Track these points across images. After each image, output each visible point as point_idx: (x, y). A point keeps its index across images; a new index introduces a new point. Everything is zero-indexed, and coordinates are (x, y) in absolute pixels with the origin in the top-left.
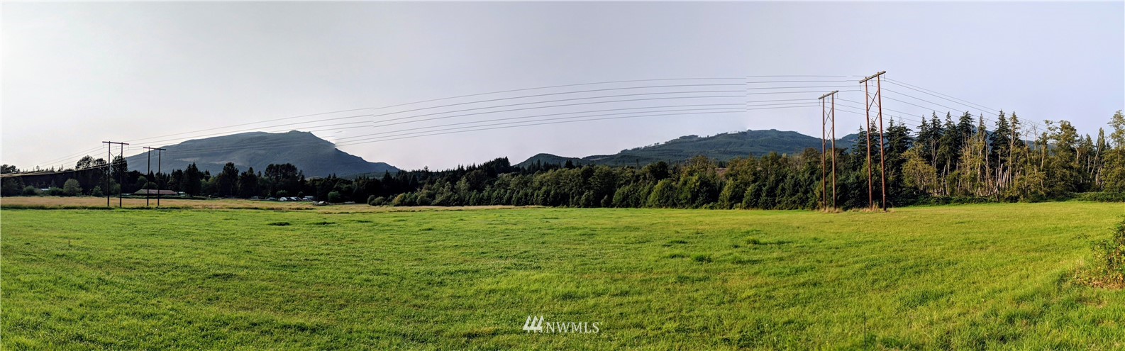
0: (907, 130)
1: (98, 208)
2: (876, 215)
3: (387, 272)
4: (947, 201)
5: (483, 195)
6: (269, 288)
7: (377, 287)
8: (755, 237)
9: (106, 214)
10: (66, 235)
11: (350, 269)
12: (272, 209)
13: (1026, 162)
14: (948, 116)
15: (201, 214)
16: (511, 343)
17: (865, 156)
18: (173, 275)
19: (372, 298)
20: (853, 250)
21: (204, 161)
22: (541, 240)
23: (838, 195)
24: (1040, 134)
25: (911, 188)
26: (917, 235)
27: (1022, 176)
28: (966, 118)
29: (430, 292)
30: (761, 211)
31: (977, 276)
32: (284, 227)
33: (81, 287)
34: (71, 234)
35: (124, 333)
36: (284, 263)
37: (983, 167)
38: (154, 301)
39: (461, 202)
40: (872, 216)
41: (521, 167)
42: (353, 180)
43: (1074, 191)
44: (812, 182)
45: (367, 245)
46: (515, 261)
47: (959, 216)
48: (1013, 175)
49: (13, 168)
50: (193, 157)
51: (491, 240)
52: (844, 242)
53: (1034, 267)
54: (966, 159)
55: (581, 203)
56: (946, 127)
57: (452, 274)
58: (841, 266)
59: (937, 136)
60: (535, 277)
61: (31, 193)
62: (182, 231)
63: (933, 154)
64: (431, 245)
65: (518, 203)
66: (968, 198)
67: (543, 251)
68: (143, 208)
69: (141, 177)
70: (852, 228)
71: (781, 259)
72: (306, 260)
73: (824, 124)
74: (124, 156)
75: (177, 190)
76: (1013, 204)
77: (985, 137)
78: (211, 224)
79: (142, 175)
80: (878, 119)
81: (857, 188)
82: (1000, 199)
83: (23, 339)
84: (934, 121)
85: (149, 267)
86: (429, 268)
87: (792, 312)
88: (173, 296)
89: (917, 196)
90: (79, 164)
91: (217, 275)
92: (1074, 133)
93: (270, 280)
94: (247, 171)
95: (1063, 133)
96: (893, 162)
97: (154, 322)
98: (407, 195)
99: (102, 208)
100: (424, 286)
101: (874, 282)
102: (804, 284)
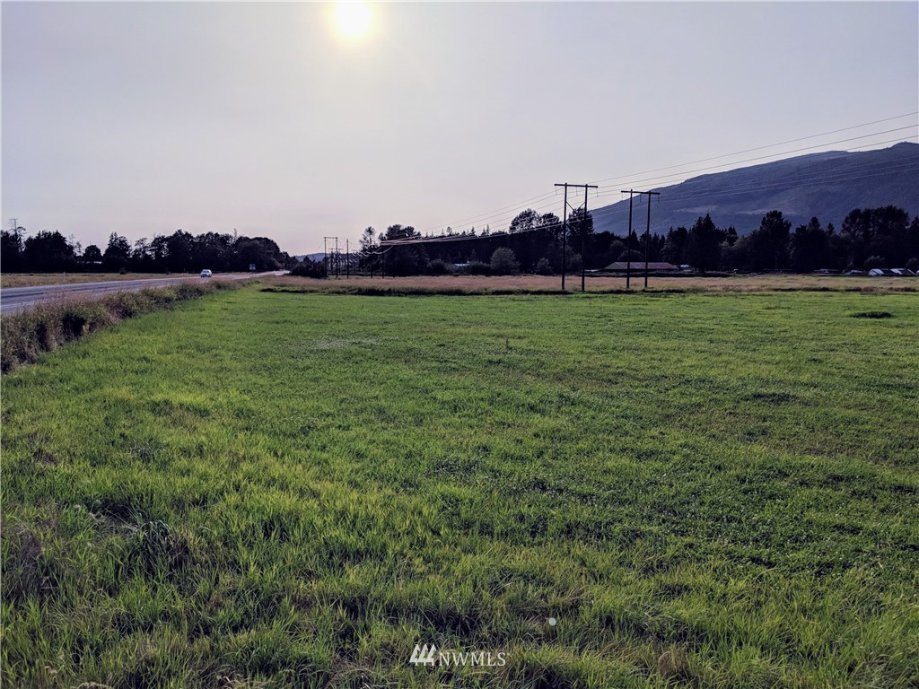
1: (547, 293)
6: (860, 421)
9: (560, 301)
10: (502, 332)
12: (857, 290)
15: (721, 301)
21: (724, 211)
32: (881, 320)
33: (532, 408)
34: (509, 331)
36: (885, 380)
49: (410, 230)
61: (439, 271)
62: (690, 327)
68: (619, 292)
69: (616, 242)
74: (590, 207)
75: (677, 261)
78: (741, 316)
79: (618, 238)
83: (453, 489)
85: (639, 380)
90: (515, 223)
91: (760, 397)
97: (658, 465)
99: (555, 292)
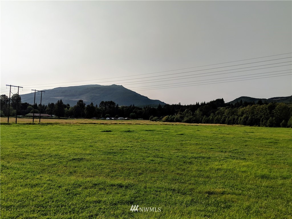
3: (162, 156)
5: (209, 119)
6: (102, 165)
7: (157, 164)
9: (7, 126)
11: (144, 155)
12: (103, 124)
15: (65, 127)
16: (233, 200)
18: (49, 161)
19: (155, 169)
21: (66, 98)
22: (245, 144)
29: (186, 167)
32: (109, 133)
35: (20, 198)
38: (38, 176)
39: (197, 121)
41: (231, 104)
42: (143, 108)
45: (151, 142)
46: (230, 154)
50: (61, 96)
51: (215, 142)
55: (267, 124)
57: (196, 158)
60: (243, 164)
62: (54, 136)
64: (184, 142)
65: (229, 123)
67: (246, 150)
68: (30, 124)
69: (29, 106)
72: (121, 149)
74: (20, 94)
75: (51, 114)
78: (70, 132)
79: (30, 105)
85: (35, 157)
86: (184, 154)
88: (50, 172)
91: (74, 159)
93: (103, 160)
94: (89, 104)
98: (170, 117)
99: (4, 124)
100: (182, 164)
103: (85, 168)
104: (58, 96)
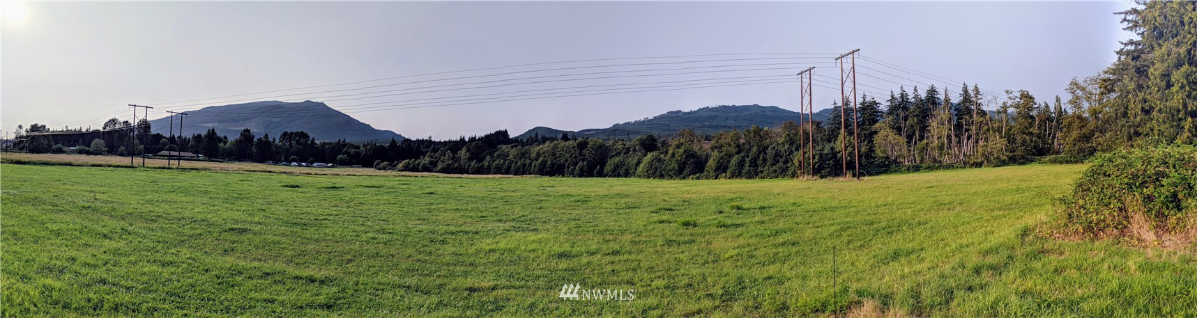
0: (877, 104)
1: (122, 167)
2: (851, 183)
3: (391, 231)
4: (917, 169)
5: (483, 165)
6: (281, 242)
7: (382, 244)
8: (739, 203)
9: (130, 171)
10: (93, 189)
11: (358, 228)
12: (285, 173)
13: (988, 130)
14: (916, 90)
15: (218, 175)
16: (509, 297)
17: (839, 128)
18: (191, 228)
19: (377, 254)
20: (829, 214)
21: (222, 127)
22: (538, 206)
23: (816, 163)
24: (1001, 104)
25: (882, 158)
26: (890, 199)
27: (985, 143)
28: (932, 91)
29: (433, 250)
30: (744, 180)
31: (945, 234)
32: (295, 189)
33: (105, 236)
34: (98, 189)
35: (145, 278)
36: (294, 221)
37: (949, 137)
38: (173, 251)
39: (461, 170)
40: (846, 184)
41: (519, 139)
42: (361, 145)
43: (1034, 154)
44: (791, 152)
45: (373, 207)
46: (513, 224)
47: (928, 181)
48: (977, 142)
49: (44, 126)
50: (213, 122)
51: (491, 206)
52: (821, 206)
53: (999, 224)
54: (934, 129)
55: (575, 173)
56: (913, 100)
57: (453, 234)
58: (818, 227)
59: (905, 108)
60: (532, 238)
61: (60, 151)
62: (201, 189)
63: (903, 125)
64: (433, 207)
65: (516, 173)
66: (937, 165)
67: (540, 215)
68: (164, 168)
69: (163, 140)
70: (827, 195)
71: (763, 222)
72: (316, 219)
73: (802, 98)
74: (148, 119)
75: (197, 152)
76: (978, 169)
77: (950, 108)
78: (227, 185)
79: (165, 138)
80: (853, 94)
81: (831, 158)
82: (965, 165)
83: (49, 282)
84: (902, 94)
85: (169, 220)
86: (432, 227)
87: (772, 269)
88: (192, 246)
89: (888, 165)
90: (106, 125)
91: (233, 229)
92: (1032, 101)
93: (283, 235)
94: (262, 137)
95: (1022, 101)
96: (865, 134)
97: (173, 270)
98: (411, 162)
99: (127, 167)
100: (427, 243)
101: (849, 242)
102: (783, 244)
103: (250, 245)
104: (208, 123)
